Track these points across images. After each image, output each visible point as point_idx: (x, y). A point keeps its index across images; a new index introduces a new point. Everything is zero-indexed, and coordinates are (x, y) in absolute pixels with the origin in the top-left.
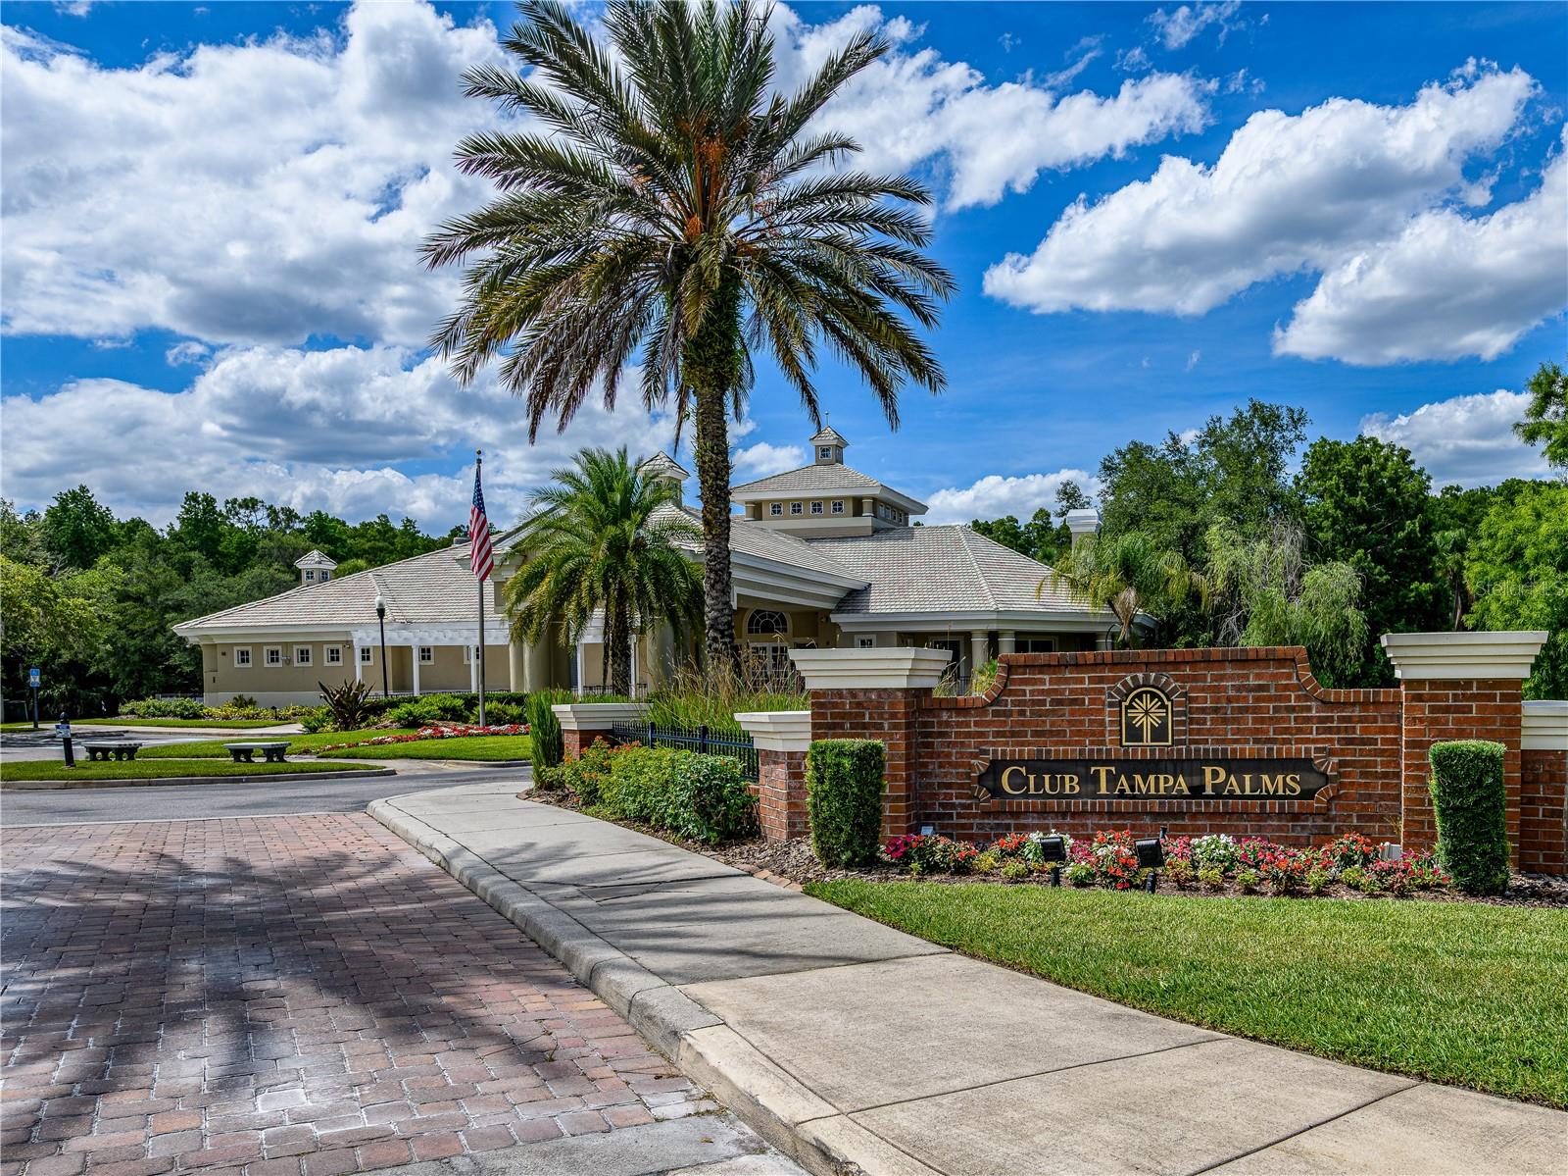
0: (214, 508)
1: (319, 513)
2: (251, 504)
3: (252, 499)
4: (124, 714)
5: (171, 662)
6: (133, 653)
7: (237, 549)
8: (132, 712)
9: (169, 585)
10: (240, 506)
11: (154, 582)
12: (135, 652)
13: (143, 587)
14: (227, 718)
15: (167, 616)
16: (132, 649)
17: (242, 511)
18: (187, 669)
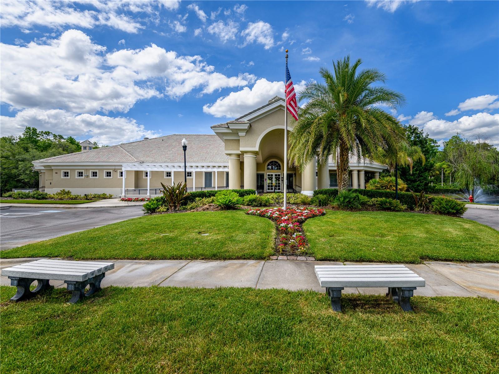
0: (36, 132)
1: (71, 137)
2: (48, 133)
3: (48, 132)
4: (5, 197)
5: (20, 178)
6: (4, 175)
7: (43, 145)
8: (10, 196)
9: (19, 153)
10: (44, 134)
11: (14, 152)
12: (5, 174)
13: (9, 154)
14: (61, 199)
15: (19, 163)
16: (4, 174)
17: (44, 135)
18: (26, 180)
